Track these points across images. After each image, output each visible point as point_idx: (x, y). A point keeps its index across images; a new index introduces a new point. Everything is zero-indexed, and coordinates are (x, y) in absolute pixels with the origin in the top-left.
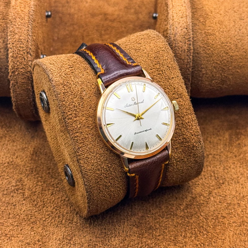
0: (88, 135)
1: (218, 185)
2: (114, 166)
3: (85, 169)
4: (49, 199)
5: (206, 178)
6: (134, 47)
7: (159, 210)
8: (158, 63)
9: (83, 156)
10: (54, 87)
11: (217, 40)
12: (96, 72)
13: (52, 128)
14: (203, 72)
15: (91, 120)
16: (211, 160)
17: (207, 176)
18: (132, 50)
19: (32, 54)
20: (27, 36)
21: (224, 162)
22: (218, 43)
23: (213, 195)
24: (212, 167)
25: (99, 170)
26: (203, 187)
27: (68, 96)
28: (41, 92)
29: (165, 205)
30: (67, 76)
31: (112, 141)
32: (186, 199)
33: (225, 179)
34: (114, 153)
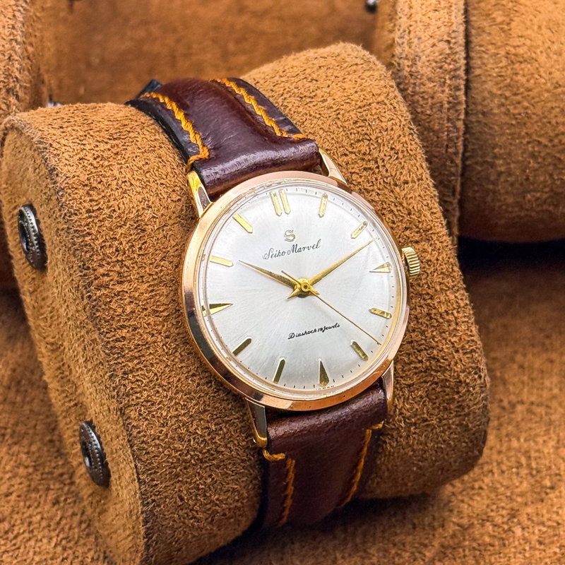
0: (153, 335)
1: (539, 493)
2: (225, 430)
3: (142, 434)
4: (45, 516)
5: (503, 472)
6: (296, 90)
7: (363, 558)
8: (366, 137)
9: (137, 398)
10: (60, 193)
11: (540, 76)
12: (185, 156)
13: (49, 315)
14: (499, 169)
15: (165, 293)
16: (523, 420)
17: (507, 466)
18: (290, 97)
19: (20, 94)
20: (11, 44)
21: (560, 425)
22: (545, 84)
23: (522, 520)
24: (522, 440)
25: (181, 439)
26: (493, 496)
27: (101, 221)
28: (23, 209)
29: (381, 544)
30: (101, 163)
31: (222, 356)
32: (440, 530)
33: (559, 475)
34: (229, 392)
